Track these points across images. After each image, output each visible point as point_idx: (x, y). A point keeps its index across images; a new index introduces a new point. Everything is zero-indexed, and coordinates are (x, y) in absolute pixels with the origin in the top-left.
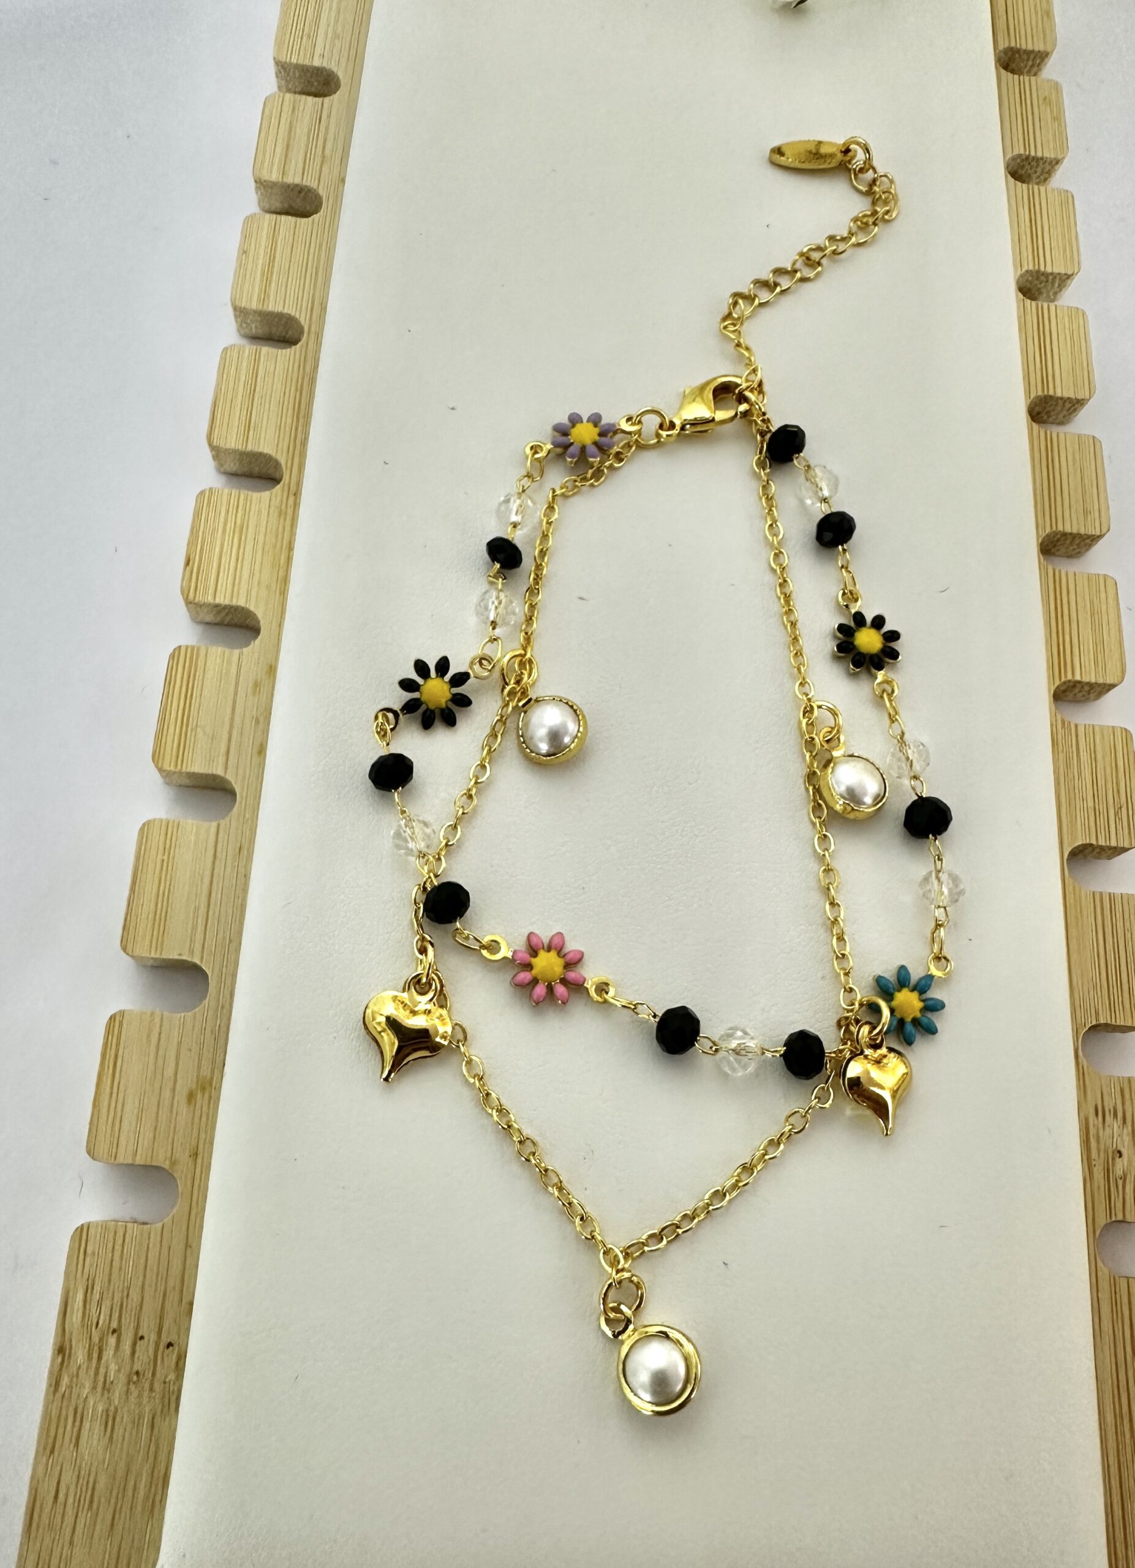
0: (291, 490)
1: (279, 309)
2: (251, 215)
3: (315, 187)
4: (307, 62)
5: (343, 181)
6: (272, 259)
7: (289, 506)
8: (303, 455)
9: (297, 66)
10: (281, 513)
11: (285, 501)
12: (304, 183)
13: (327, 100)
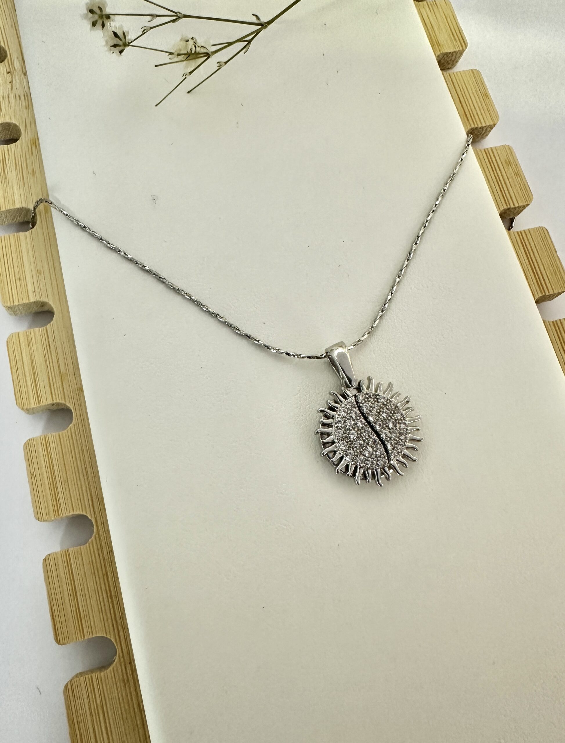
0: (126, 661)
1: (72, 513)
2: (27, 440)
3: (63, 402)
4: (26, 301)
5: (81, 390)
6: (52, 472)
7: (129, 674)
8: (125, 628)
9: (19, 305)
10: (125, 682)
11: (124, 670)
12: (55, 401)
13: (47, 326)
